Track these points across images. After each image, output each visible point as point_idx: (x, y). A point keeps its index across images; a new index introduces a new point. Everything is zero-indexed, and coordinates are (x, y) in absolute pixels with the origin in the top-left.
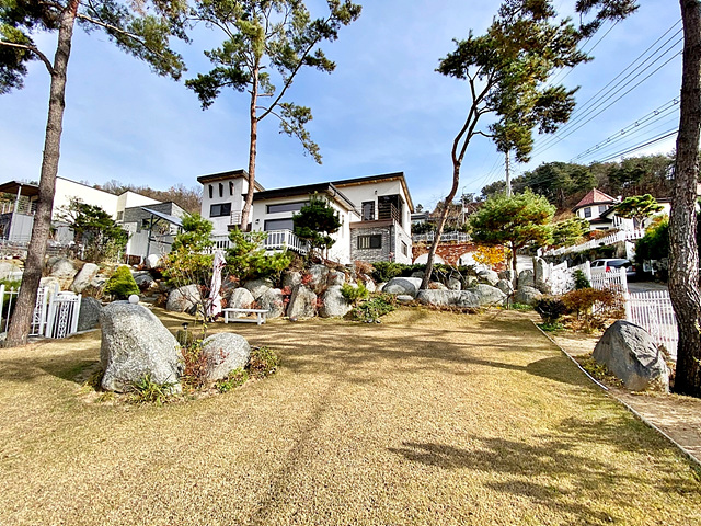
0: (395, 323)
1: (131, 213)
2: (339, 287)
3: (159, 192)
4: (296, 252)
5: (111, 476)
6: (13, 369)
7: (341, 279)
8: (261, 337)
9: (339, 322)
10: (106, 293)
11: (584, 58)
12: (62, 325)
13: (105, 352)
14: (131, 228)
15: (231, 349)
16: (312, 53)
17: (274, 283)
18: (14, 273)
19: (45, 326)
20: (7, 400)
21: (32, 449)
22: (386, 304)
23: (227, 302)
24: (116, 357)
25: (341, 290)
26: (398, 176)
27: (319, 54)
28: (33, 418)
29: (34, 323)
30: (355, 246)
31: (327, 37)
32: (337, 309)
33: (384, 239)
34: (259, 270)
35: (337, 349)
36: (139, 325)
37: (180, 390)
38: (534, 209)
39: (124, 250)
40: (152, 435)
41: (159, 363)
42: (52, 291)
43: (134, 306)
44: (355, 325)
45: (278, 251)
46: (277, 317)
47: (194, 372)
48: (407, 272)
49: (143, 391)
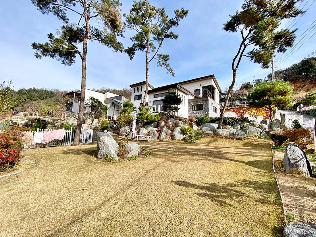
0: (203, 143)
1: (108, 100)
2: (180, 127)
3: (118, 90)
4: (163, 114)
5: (97, 176)
6: (75, 152)
7: (181, 124)
8: (147, 145)
9: (179, 142)
10: (100, 129)
11: (301, 12)
12: (88, 139)
13: (98, 147)
14: (109, 105)
15: (134, 148)
16: (168, 33)
17: (155, 126)
18: (75, 123)
19: (83, 140)
20: (74, 159)
21: (80, 170)
22: (200, 135)
23: (138, 133)
24: (101, 148)
25: (180, 129)
26: (211, 77)
27: (171, 33)
28: (80, 163)
29: (80, 139)
30: (191, 110)
31: (174, 25)
32: (179, 136)
33: (204, 106)
34: (149, 121)
35: (172, 151)
36: (107, 139)
37: (118, 159)
38: (280, 89)
39: (106, 114)
40: (108, 170)
41: (112, 151)
42: (85, 129)
43: (105, 133)
44: (185, 143)
45: (156, 113)
46: (155, 139)
47: (122, 155)
48: (213, 121)
49: (108, 159)
